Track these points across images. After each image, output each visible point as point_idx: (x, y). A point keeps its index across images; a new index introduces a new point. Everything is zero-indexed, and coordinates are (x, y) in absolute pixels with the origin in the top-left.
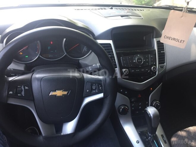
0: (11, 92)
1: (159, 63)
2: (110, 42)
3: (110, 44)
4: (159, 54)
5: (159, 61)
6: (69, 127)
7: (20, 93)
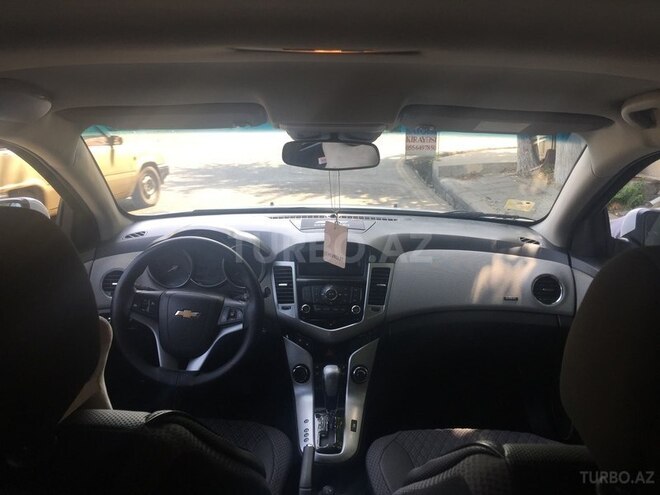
0: (135, 305)
1: (369, 303)
2: (292, 264)
3: (290, 268)
4: (371, 287)
5: (369, 299)
6: (196, 365)
7: (145, 308)
